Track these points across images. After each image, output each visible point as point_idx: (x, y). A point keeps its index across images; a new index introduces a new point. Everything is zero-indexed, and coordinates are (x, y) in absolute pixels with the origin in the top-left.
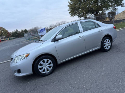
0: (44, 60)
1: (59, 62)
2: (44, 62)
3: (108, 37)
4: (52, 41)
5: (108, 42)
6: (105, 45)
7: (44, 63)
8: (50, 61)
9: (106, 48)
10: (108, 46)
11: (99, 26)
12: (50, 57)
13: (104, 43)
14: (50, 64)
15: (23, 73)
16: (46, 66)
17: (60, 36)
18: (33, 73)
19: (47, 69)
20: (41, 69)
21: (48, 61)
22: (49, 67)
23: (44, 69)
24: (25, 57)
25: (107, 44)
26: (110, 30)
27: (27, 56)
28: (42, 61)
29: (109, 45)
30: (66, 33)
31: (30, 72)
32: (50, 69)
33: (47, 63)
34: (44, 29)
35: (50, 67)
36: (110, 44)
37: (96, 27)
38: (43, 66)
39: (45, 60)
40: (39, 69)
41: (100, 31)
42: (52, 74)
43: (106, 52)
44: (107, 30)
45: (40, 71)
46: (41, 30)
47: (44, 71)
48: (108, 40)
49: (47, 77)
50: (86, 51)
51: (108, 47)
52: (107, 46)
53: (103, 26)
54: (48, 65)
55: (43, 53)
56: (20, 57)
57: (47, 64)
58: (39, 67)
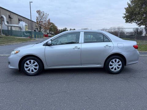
0: (31, 61)
1: (46, 67)
5: (118, 63)
6: (111, 65)
7: (31, 63)
8: (36, 63)
9: (112, 70)
11: (109, 41)
12: (38, 60)
13: (111, 63)
16: (31, 67)
18: (19, 69)
21: (34, 63)
23: (30, 69)
28: (29, 61)
29: (118, 68)
31: (16, 67)
32: (35, 71)
35: (35, 69)
36: (121, 66)
40: (25, 67)
41: (108, 47)
43: (110, 75)
44: (119, 48)
45: (26, 69)
51: (116, 69)
52: (114, 67)
54: (34, 67)
57: (33, 65)
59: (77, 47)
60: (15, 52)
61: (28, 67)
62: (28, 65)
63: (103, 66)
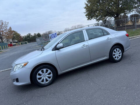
0: (43, 70)
1: (60, 72)
2: (43, 71)
3: (119, 46)
4: (53, 50)
5: (119, 51)
6: (114, 55)
7: (43, 73)
8: (49, 71)
9: (116, 59)
10: (118, 56)
11: (108, 34)
12: (50, 67)
13: (114, 53)
14: (50, 74)
15: (21, 82)
16: (45, 76)
17: (61, 45)
18: (31, 83)
19: (46, 79)
20: (40, 79)
21: (47, 71)
22: (48, 77)
23: (43, 79)
24: (23, 66)
25: (117, 54)
26: (121, 38)
27: (25, 65)
28: (41, 71)
29: (120, 56)
30: (73, 40)
31: (28, 81)
32: (49, 80)
33: (46, 72)
34: (56, 34)
36: (121, 54)
37: (104, 35)
38: (42, 76)
39: (45, 70)
41: (109, 39)
42: (52, 85)
43: (116, 63)
44: (117, 38)
45: (39, 81)
46: (53, 35)
47: (43, 81)
48: (118, 49)
49: (45, 88)
50: (91, 61)
51: (118, 58)
53: (113, 33)
54: (48, 75)
55: (41, 62)
56: (19, 66)
57: (46, 74)
58: (38, 77)
59: (85, 45)
60: (23, 65)
61: (41, 78)
62: (41, 75)
63: (109, 57)
